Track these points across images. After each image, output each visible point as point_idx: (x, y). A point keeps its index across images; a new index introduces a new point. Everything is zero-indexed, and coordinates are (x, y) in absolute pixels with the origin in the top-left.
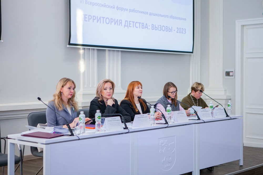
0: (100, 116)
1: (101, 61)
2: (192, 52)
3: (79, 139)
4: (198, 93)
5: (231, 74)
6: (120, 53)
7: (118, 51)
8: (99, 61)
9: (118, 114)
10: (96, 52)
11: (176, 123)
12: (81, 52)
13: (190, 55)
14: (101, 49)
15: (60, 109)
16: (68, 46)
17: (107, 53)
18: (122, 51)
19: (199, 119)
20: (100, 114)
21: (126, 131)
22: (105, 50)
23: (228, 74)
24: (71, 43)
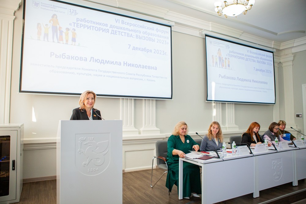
0: (235, 146)
1: (223, 109)
3: (223, 161)
4: (281, 126)
5: (300, 116)
6: (234, 105)
7: (233, 103)
8: (222, 109)
9: (245, 144)
10: (221, 104)
11: (282, 150)
12: (213, 104)
13: (273, 105)
14: (223, 103)
15: (210, 139)
16: (206, 101)
17: (227, 105)
18: (235, 104)
19: (296, 147)
20: (235, 144)
21: (252, 155)
22: (225, 103)
23: (298, 116)
24: (208, 99)
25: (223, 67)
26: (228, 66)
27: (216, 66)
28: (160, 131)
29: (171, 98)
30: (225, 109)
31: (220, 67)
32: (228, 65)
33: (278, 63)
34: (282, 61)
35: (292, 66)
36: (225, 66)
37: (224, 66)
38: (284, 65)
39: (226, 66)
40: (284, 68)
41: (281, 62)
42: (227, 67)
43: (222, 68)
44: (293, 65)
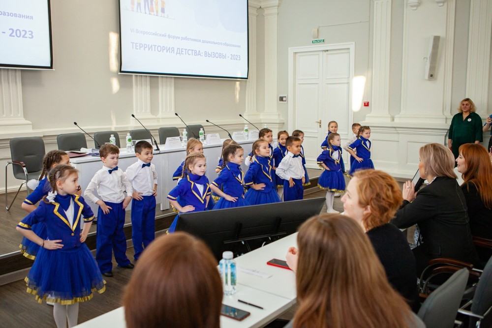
1: (154, 87)
2: (247, 78)
5: (284, 99)
6: (173, 80)
7: (171, 77)
10: (148, 79)
12: (134, 78)
14: (154, 77)
16: (119, 73)
17: (160, 79)
18: (175, 77)
22: (158, 77)
23: (281, 99)
24: (122, 70)
25: (152, 13)
26: (162, 11)
27: (139, 10)
28: (32, 125)
29: (51, 67)
30: (158, 87)
31: (146, 13)
32: (162, 8)
33: (258, 9)
34: (263, 5)
35: (276, 16)
36: (155, 11)
37: (153, 11)
38: (266, 12)
39: (157, 12)
40: (266, 17)
41: (262, 7)
42: (160, 13)
43: (150, 14)
44: (278, 13)
